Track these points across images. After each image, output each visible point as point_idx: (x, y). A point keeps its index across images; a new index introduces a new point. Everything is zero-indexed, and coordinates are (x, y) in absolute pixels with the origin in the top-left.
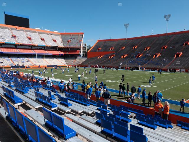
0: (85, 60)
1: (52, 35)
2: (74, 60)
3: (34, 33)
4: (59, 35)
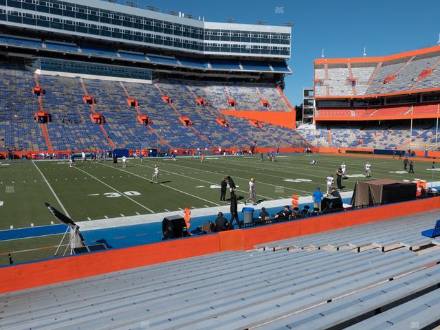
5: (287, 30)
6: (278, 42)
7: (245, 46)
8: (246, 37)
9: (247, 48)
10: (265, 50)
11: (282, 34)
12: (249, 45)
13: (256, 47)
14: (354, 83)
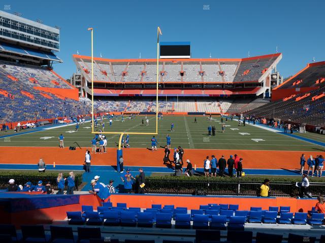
0: (264, 104)
1: (224, 64)
2: (246, 104)
3: (193, 65)
4: (238, 62)
5: (57, 31)
6: (51, 38)
7: (30, 36)
8: (30, 30)
9: (32, 38)
10: (43, 43)
11: (54, 33)
12: (33, 36)
13: (37, 39)
14: (105, 73)
